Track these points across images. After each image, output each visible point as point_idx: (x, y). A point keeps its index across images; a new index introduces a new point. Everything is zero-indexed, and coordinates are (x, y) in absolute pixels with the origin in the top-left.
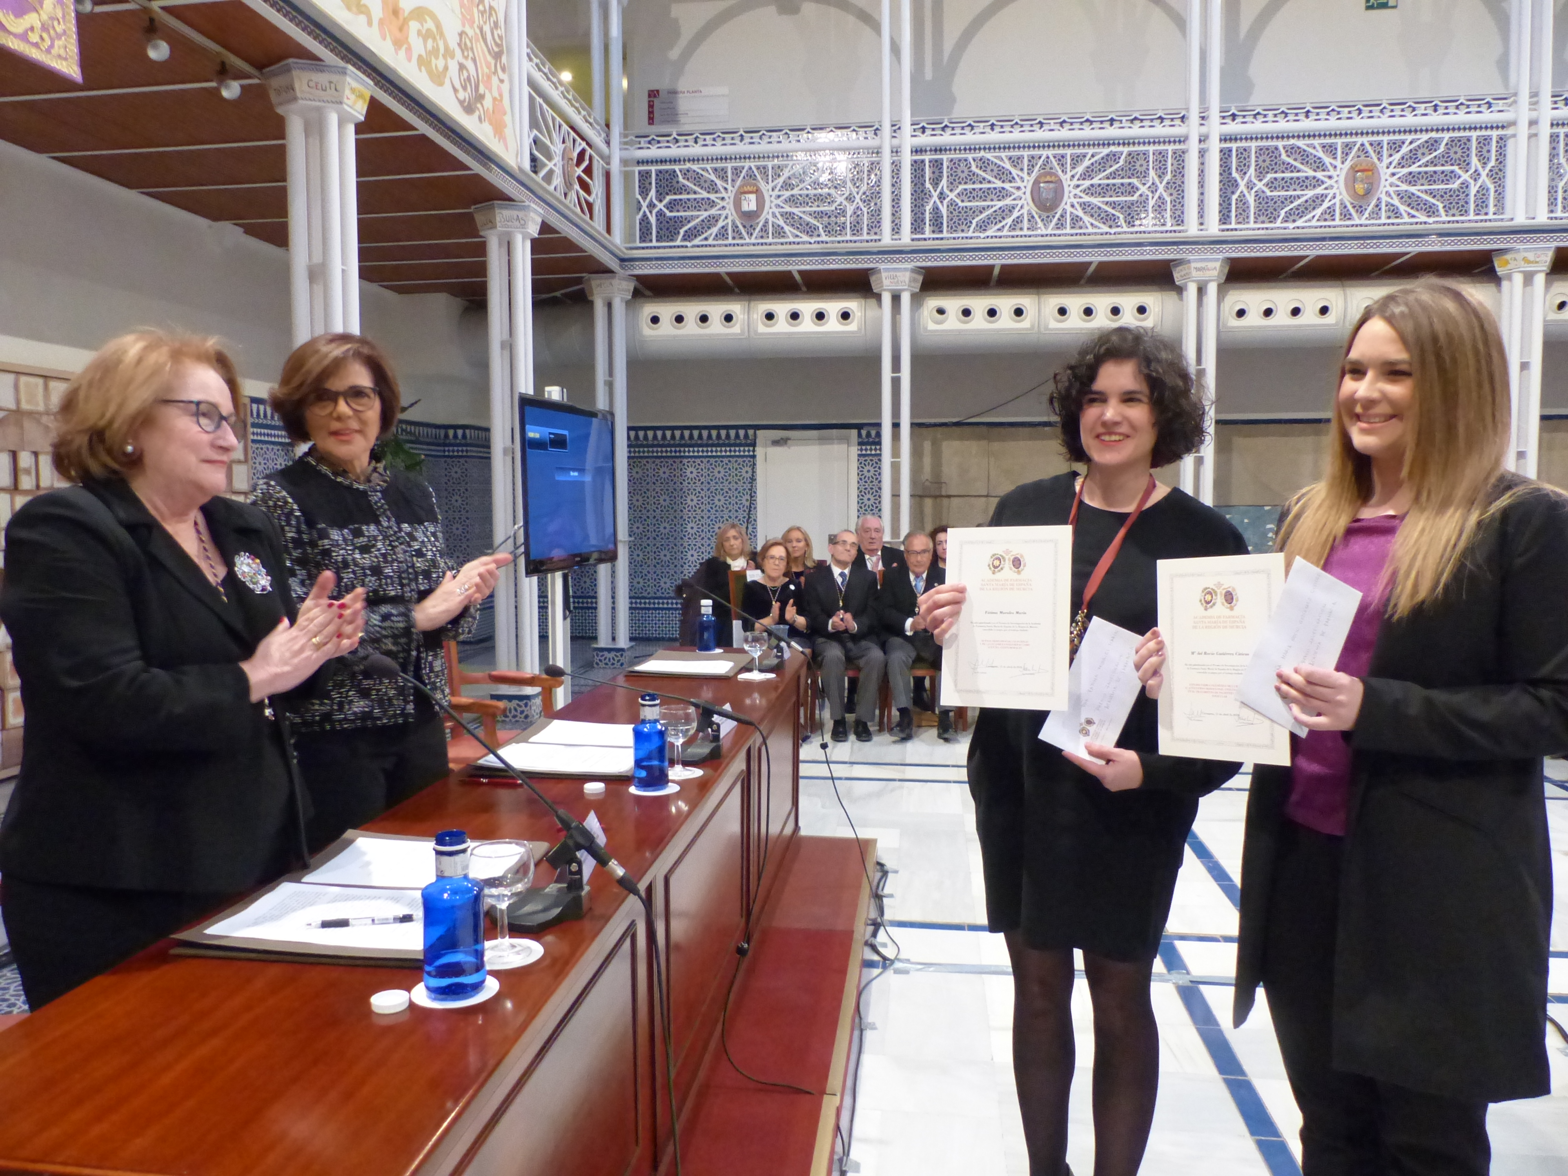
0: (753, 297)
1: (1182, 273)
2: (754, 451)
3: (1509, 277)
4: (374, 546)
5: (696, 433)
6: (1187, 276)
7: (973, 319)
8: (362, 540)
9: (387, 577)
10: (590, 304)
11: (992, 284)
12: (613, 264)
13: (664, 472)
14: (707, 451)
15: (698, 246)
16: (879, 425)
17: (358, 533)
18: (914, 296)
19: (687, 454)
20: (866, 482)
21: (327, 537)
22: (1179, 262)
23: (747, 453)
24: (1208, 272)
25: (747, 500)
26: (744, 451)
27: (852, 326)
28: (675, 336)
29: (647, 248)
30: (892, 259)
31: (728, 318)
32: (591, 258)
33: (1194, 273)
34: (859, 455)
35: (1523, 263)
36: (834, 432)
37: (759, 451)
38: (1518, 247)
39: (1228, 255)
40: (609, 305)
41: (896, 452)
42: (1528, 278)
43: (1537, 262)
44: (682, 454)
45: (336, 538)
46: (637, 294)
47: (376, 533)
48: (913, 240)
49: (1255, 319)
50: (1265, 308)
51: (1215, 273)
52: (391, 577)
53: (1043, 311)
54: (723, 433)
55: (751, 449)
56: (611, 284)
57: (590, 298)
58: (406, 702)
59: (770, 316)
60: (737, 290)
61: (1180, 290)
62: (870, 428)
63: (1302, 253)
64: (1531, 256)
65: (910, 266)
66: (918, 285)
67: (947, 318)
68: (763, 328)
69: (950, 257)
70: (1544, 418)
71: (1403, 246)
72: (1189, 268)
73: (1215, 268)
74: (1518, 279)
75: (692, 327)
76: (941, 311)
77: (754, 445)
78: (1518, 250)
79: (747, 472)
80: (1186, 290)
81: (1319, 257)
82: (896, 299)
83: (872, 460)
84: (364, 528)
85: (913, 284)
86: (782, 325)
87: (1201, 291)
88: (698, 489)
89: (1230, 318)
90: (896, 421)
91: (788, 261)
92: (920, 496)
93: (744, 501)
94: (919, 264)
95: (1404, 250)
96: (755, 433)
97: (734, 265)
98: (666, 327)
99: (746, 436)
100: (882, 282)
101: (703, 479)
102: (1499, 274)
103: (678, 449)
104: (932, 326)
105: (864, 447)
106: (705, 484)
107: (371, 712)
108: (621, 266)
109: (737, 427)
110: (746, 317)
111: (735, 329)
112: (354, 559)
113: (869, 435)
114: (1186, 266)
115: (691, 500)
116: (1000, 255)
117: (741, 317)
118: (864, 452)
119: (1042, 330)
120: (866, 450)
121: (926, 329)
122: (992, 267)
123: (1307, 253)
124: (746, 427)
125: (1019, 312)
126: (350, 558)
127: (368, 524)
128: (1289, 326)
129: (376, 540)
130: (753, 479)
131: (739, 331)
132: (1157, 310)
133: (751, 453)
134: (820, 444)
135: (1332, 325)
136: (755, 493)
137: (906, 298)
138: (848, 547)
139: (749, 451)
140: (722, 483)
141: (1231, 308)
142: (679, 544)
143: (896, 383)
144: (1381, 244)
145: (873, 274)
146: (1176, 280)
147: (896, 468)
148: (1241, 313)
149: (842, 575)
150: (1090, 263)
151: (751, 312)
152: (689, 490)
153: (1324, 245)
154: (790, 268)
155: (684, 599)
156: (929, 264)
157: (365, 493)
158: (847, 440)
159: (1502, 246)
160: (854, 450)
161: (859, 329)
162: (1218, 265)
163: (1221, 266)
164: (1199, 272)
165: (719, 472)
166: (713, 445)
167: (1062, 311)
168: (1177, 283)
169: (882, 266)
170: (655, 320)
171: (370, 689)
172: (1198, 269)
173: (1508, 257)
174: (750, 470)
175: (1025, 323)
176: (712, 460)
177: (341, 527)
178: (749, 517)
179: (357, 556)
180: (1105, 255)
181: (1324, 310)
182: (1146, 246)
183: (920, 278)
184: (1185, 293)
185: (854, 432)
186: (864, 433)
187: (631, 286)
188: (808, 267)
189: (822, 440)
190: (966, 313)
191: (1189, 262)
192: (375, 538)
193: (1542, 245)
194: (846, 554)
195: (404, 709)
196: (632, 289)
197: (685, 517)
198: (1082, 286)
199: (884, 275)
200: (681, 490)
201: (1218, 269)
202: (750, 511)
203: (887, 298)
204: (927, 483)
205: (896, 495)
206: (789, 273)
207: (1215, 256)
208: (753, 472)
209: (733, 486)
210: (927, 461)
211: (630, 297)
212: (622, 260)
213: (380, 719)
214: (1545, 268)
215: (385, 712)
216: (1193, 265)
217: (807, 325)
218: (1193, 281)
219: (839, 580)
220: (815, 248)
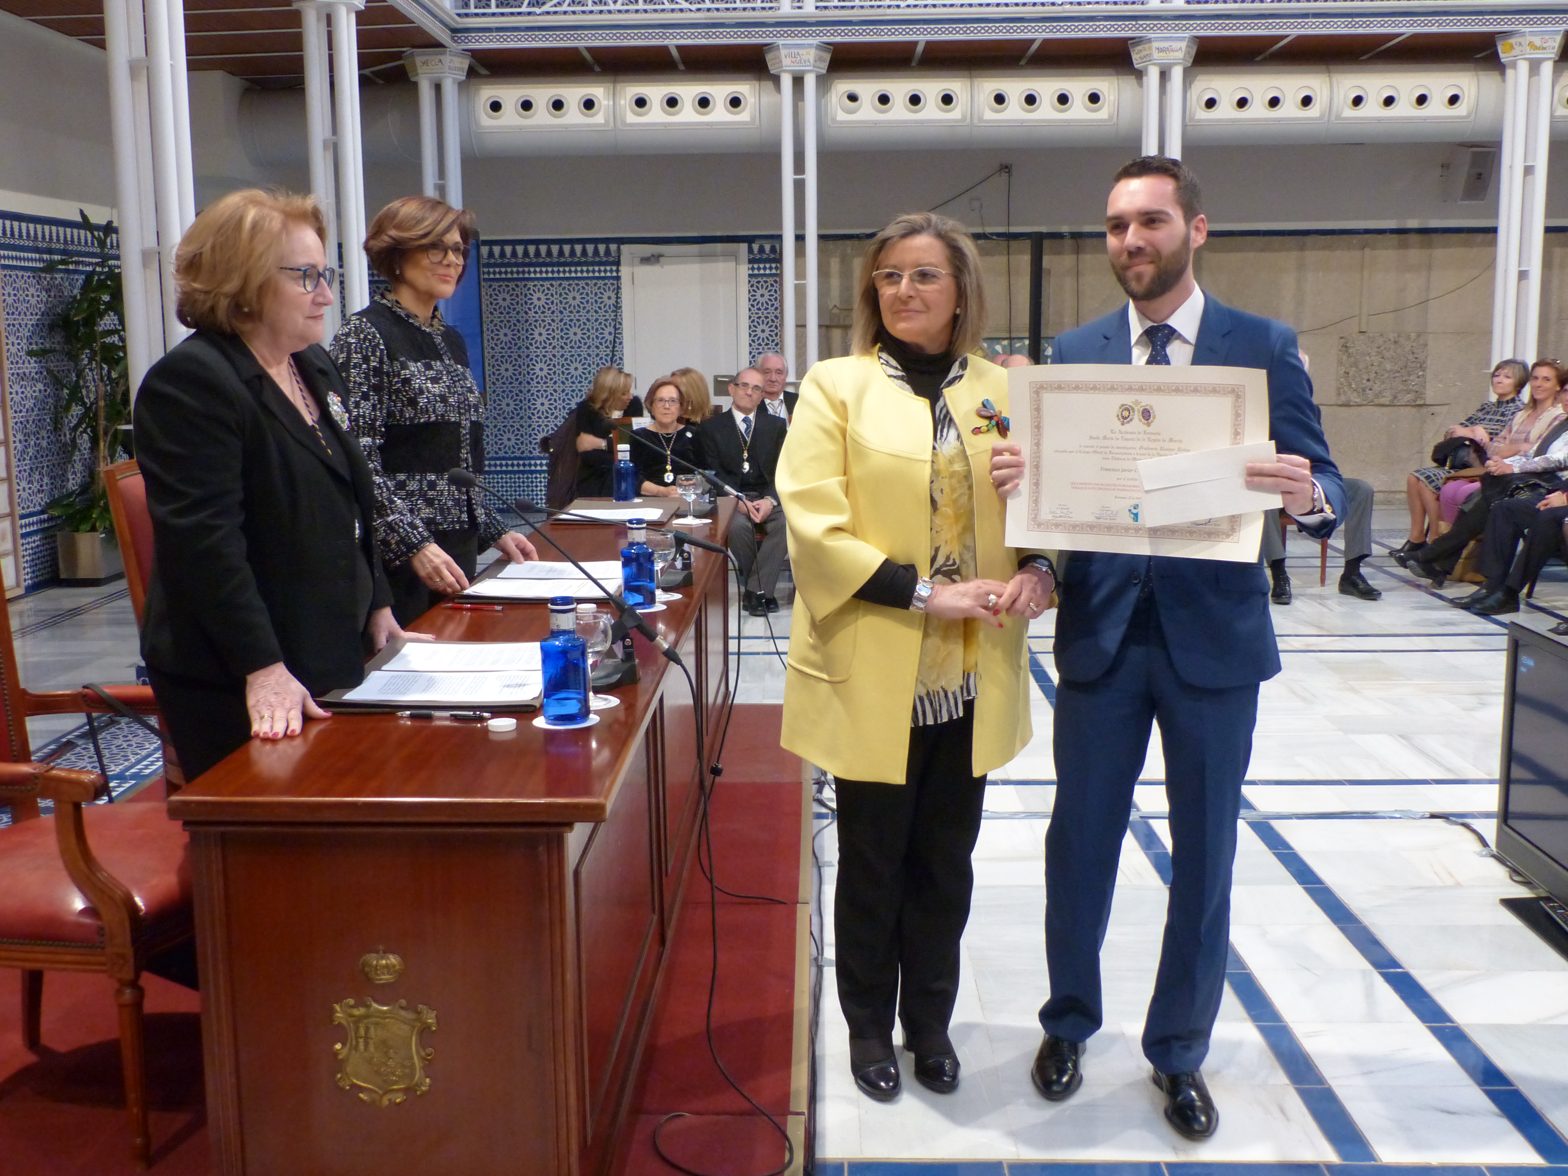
0: (620, 78)
1: (1142, 54)
2: (618, 271)
3: (1514, 65)
4: (441, 378)
5: (543, 249)
6: (1148, 58)
7: (891, 108)
8: (431, 373)
9: (451, 405)
10: (414, 87)
11: (914, 64)
12: (443, 36)
13: (504, 300)
14: (559, 272)
15: (548, 13)
16: (779, 238)
17: (428, 367)
18: (820, 79)
19: (532, 275)
20: (759, 309)
21: (407, 368)
22: (1138, 41)
23: (608, 274)
24: (1172, 53)
25: (610, 333)
26: (605, 271)
27: (744, 116)
28: (520, 128)
29: (484, 15)
30: (793, 32)
31: (589, 104)
32: (420, 31)
33: (1156, 55)
34: (750, 276)
35: (1528, 48)
36: (719, 247)
37: (625, 271)
38: (1523, 30)
39: (1195, 33)
40: (438, 88)
41: (800, 273)
42: (1535, 67)
43: (1544, 48)
44: (527, 276)
45: (413, 369)
46: (472, 72)
47: (441, 368)
48: (817, 8)
49: (1226, 111)
50: (1238, 97)
51: (1180, 55)
52: (453, 406)
53: (976, 98)
54: (578, 248)
55: (614, 268)
56: (440, 61)
57: (413, 79)
58: (461, 512)
59: (641, 102)
60: (597, 69)
61: (1139, 74)
62: (763, 242)
63: (1281, 32)
64: (1537, 41)
65: (815, 41)
66: (825, 65)
67: (861, 106)
68: (632, 117)
69: (864, 30)
70: (1548, 230)
71: (1397, 25)
72: (1150, 48)
73: (1180, 49)
74: (1523, 67)
75: (542, 116)
76: (853, 98)
77: (618, 263)
78: (1523, 34)
79: (609, 298)
80: (1147, 75)
81: (1300, 38)
82: (798, 81)
83: (766, 282)
84: (433, 363)
85: (818, 64)
86: (656, 114)
87: (1164, 75)
88: (548, 320)
89: (1198, 109)
90: (800, 232)
91: (664, 34)
92: (827, 327)
93: (607, 335)
94: (826, 39)
95: (1396, 30)
96: (619, 248)
97: (597, 38)
98: (510, 116)
99: (608, 252)
100: (781, 61)
101: (554, 307)
102: (1502, 60)
103: (521, 269)
104: (841, 116)
105: (756, 266)
106: (557, 313)
107: (435, 518)
108: (453, 38)
109: (595, 241)
110: (611, 103)
111: (598, 118)
112: (427, 387)
113: (762, 250)
114: (1146, 46)
115: (540, 335)
116: (925, 30)
117: (605, 103)
118: (756, 272)
119: (976, 121)
120: (759, 269)
121: (834, 120)
122: (915, 43)
123: (1288, 32)
124: (607, 241)
125: (947, 99)
126: (424, 386)
127: (435, 360)
128: (1266, 120)
129: (442, 375)
130: (617, 307)
131: (603, 122)
132: (1112, 98)
133: (615, 274)
134: (701, 262)
135: (1316, 119)
136: (620, 324)
137: (810, 82)
138: (749, 392)
139: (611, 271)
140: (578, 312)
141: (1199, 98)
142: (525, 391)
143: (799, 187)
144: (1371, 22)
145: (770, 51)
146: (1135, 62)
147: (800, 293)
148: (1211, 103)
149: (745, 420)
150: (1033, 41)
151: (617, 96)
152: (536, 321)
153: (1307, 23)
154: (666, 42)
155: (551, 454)
156: (838, 39)
157: (429, 334)
158: (735, 257)
159: (1506, 28)
160: (744, 270)
161: (753, 119)
162: (1183, 45)
163: (1187, 46)
164: (1161, 54)
165: (574, 298)
166: (565, 264)
167: (1000, 99)
168: (1136, 66)
169: (781, 42)
170: (496, 106)
171: (434, 499)
172: (1160, 50)
173: (1513, 41)
174: (613, 296)
175: (955, 113)
176: (565, 283)
177: (416, 361)
178: (614, 355)
179: (430, 385)
180: (1051, 31)
181: (1307, 101)
182: (1099, 20)
183: (827, 57)
184: (1145, 78)
185: (744, 247)
186: (756, 247)
187: (465, 63)
188: (689, 42)
189: (703, 257)
190: (884, 99)
191: (1149, 40)
192: (441, 372)
193: (1550, 28)
194: (748, 399)
195: (459, 518)
196: (466, 67)
197: (533, 356)
198: (1022, 67)
199: (783, 52)
200: (527, 321)
201: (1184, 48)
202: (614, 347)
203: (787, 82)
204: (836, 311)
205: (801, 326)
206: (665, 48)
207: (1180, 35)
208: (618, 298)
209: (593, 316)
210: (835, 282)
211: (464, 78)
212: (454, 31)
213: (441, 524)
214: (1552, 56)
215: (445, 519)
216: (1155, 45)
217: (688, 114)
218: (1154, 64)
219: (742, 427)
220: (700, 17)
